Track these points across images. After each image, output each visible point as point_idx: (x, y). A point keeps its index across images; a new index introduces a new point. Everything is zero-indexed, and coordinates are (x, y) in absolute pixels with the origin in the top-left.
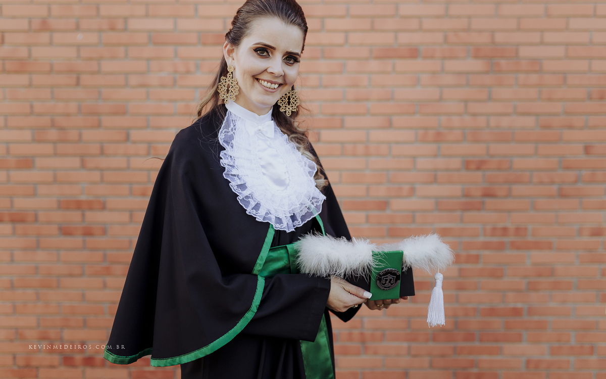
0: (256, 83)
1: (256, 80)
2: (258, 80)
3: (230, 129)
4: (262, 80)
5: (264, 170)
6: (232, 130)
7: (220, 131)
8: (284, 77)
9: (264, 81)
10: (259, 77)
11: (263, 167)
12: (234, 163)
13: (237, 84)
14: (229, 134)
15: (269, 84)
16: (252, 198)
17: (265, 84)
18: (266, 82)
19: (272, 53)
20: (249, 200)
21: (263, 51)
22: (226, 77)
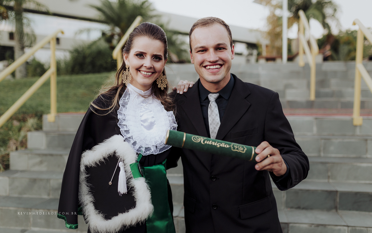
0: (139, 72)
1: (138, 72)
2: (140, 71)
3: (126, 98)
4: (142, 71)
5: (142, 123)
6: (128, 99)
7: (121, 99)
8: (154, 68)
9: (143, 71)
10: (140, 69)
11: (142, 121)
12: (125, 118)
13: (131, 74)
14: (126, 101)
15: (146, 73)
16: (132, 139)
17: (143, 73)
18: (144, 72)
19: (145, 56)
20: (130, 139)
21: (141, 55)
22: (126, 71)
